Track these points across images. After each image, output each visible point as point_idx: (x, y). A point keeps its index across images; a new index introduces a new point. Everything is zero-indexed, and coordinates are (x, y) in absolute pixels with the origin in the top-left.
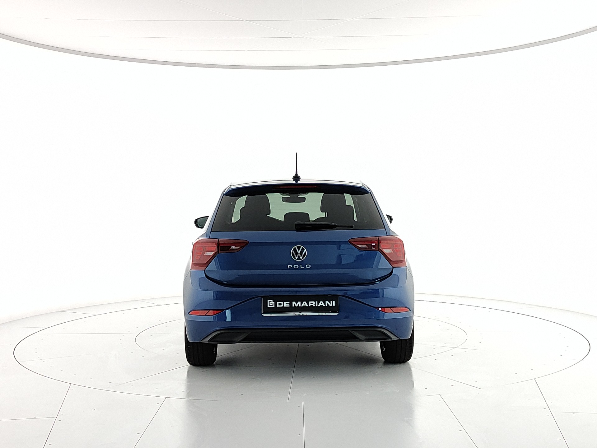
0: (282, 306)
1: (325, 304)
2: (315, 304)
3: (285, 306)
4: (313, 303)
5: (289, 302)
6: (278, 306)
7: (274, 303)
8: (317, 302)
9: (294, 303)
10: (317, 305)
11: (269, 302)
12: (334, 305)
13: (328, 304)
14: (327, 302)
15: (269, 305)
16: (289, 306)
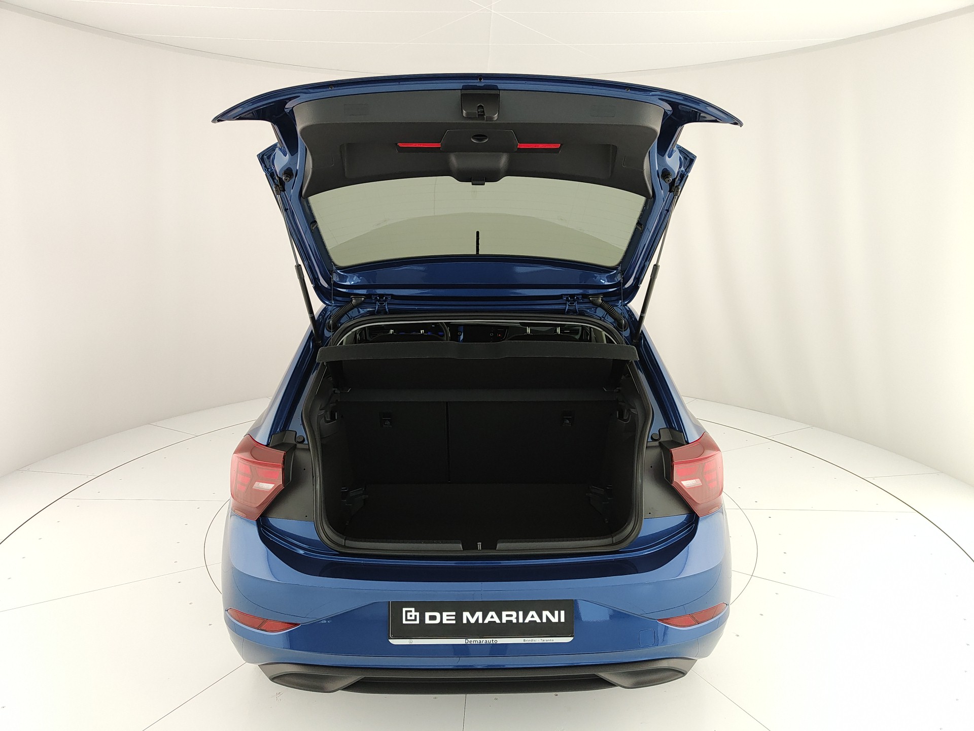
0: (438, 621)
1: (540, 617)
2: (517, 618)
3: (445, 622)
4: (511, 616)
5: (454, 613)
6: (427, 621)
7: (418, 614)
8: (521, 613)
9: (466, 615)
10: (521, 621)
11: (407, 612)
12: (563, 620)
13: (547, 617)
14: (546, 613)
15: (407, 620)
16: (454, 622)
